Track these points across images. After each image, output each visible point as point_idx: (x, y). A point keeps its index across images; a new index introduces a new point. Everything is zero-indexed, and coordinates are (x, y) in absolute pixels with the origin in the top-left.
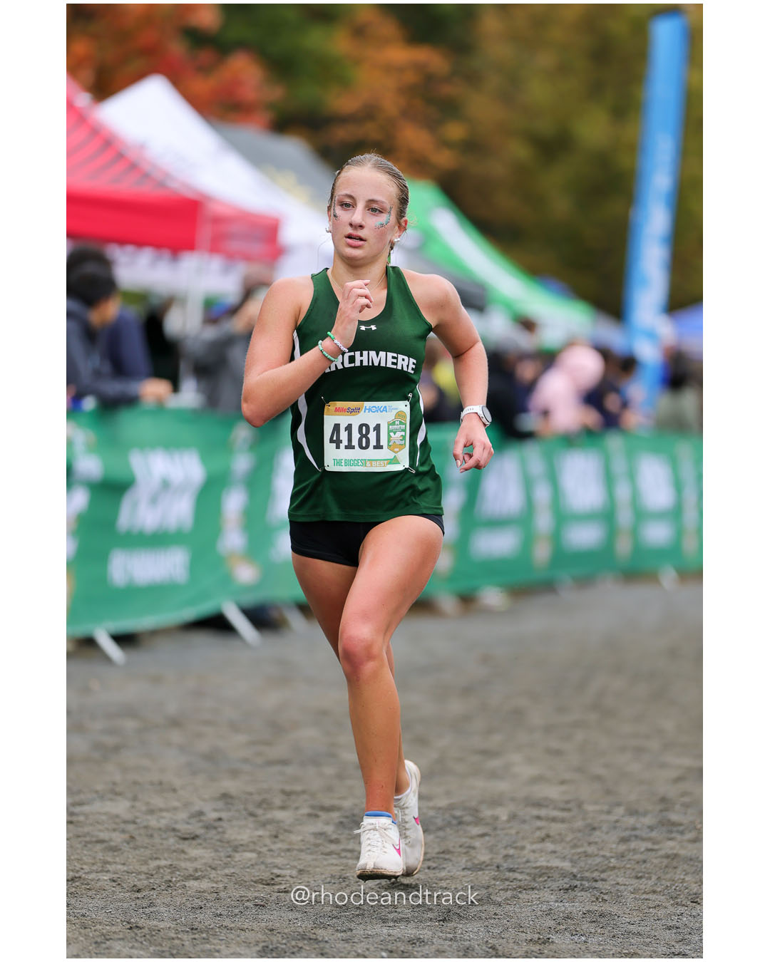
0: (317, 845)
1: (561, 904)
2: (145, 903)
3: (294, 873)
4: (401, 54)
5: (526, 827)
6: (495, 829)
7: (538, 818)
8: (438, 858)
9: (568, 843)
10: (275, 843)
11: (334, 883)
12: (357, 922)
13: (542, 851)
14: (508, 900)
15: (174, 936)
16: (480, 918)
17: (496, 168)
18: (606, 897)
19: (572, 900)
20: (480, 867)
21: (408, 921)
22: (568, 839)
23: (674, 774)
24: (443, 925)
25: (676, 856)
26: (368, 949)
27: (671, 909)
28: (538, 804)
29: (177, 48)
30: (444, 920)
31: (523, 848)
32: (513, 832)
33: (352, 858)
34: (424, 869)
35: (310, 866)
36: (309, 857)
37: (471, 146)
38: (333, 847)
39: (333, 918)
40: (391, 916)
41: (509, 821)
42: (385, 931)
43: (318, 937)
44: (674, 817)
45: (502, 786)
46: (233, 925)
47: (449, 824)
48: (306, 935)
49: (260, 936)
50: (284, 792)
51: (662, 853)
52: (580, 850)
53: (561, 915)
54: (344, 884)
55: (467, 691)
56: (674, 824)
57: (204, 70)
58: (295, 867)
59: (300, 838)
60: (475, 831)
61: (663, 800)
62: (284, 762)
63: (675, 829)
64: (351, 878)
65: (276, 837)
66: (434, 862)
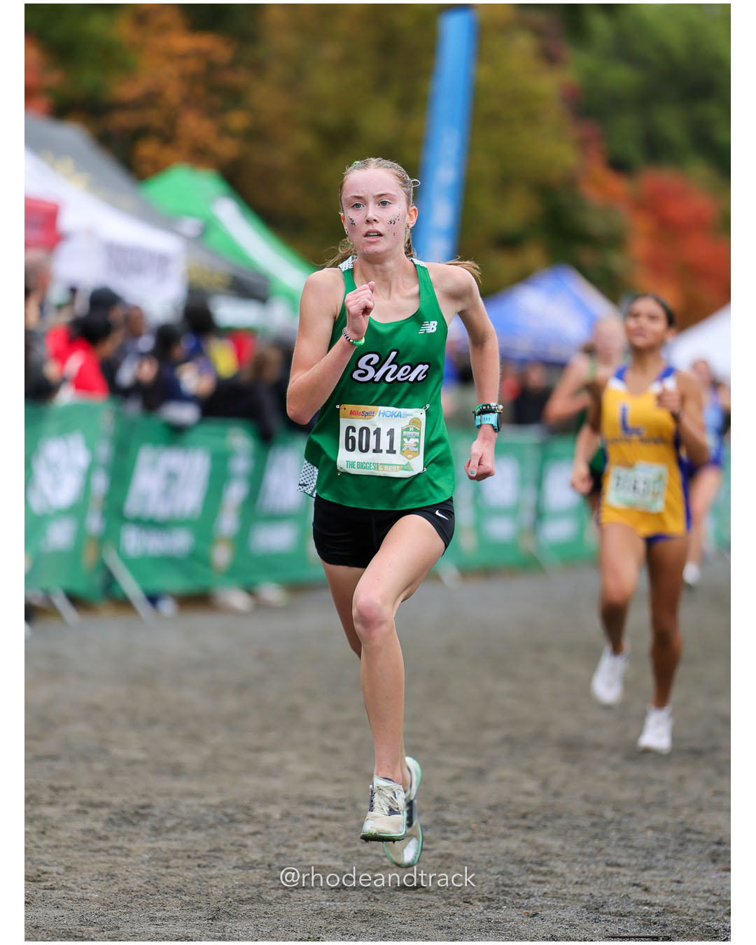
0: (85, 842)
1: (332, 904)
3: (61, 870)
4: (183, 42)
5: (298, 825)
6: (267, 827)
7: (312, 816)
8: (208, 856)
9: (340, 842)
10: (42, 839)
11: (102, 881)
12: (125, 920)
13: (314, 850)
14: (279, 899)
16: (250, 917)
17: (281, 157)
18: (378, 897)
19: (344, 900)
20: (252, 866)
21: (176, 919)
22: (342, 838)
23: (449, 773)
24: (212, 924)
25: (449, 856)
27: (443, 909)
28: (312, 803)
30: (213, 919)
31: (295, 847)
32: (285, 830)
33: (120, 856)
34: (194, 867)
35: (77, 863)
36: (77, 854)
37: (255, 135)
38: (101, 844)
39: (100, 916)
40: (159, 914)
41: (281, 819)
44: (449, 817)
45: (277, 784)
47: (221, 822)
48: (71, 932)
50: (52, 788)
51: (435, 853)
52: (353, 849)
53: (332, 914)
54: (112, 882)
55: (241, 688)
56: (448, 824)
58: (61, 864)
59: (68, 834)
60: (247, 829)
61: (439, 799)
62: (53, 758)
63: (449, 828)
64: (120, 876)
65: (43, 833)
66: (205, 860)
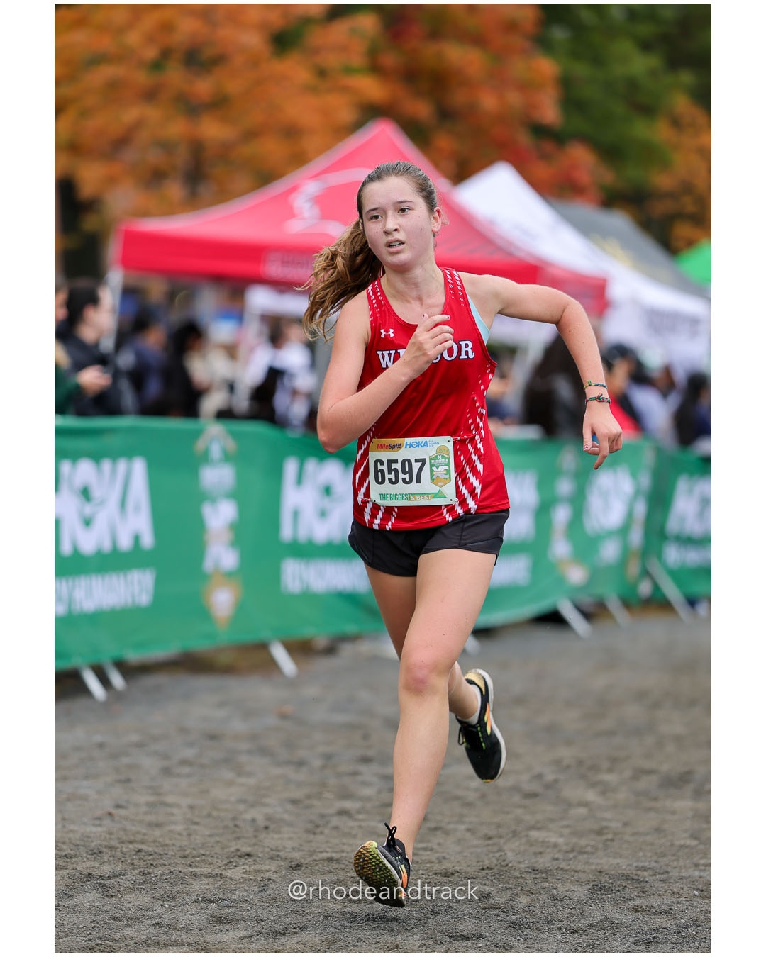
2: (495, 849)
15: (519, 876)
26: (682, 889)
29: (524, 139)
42: (697, 873)
43: (640, 878)
46: (568, 868)
49: (591, 876)
57: (545, 157)
